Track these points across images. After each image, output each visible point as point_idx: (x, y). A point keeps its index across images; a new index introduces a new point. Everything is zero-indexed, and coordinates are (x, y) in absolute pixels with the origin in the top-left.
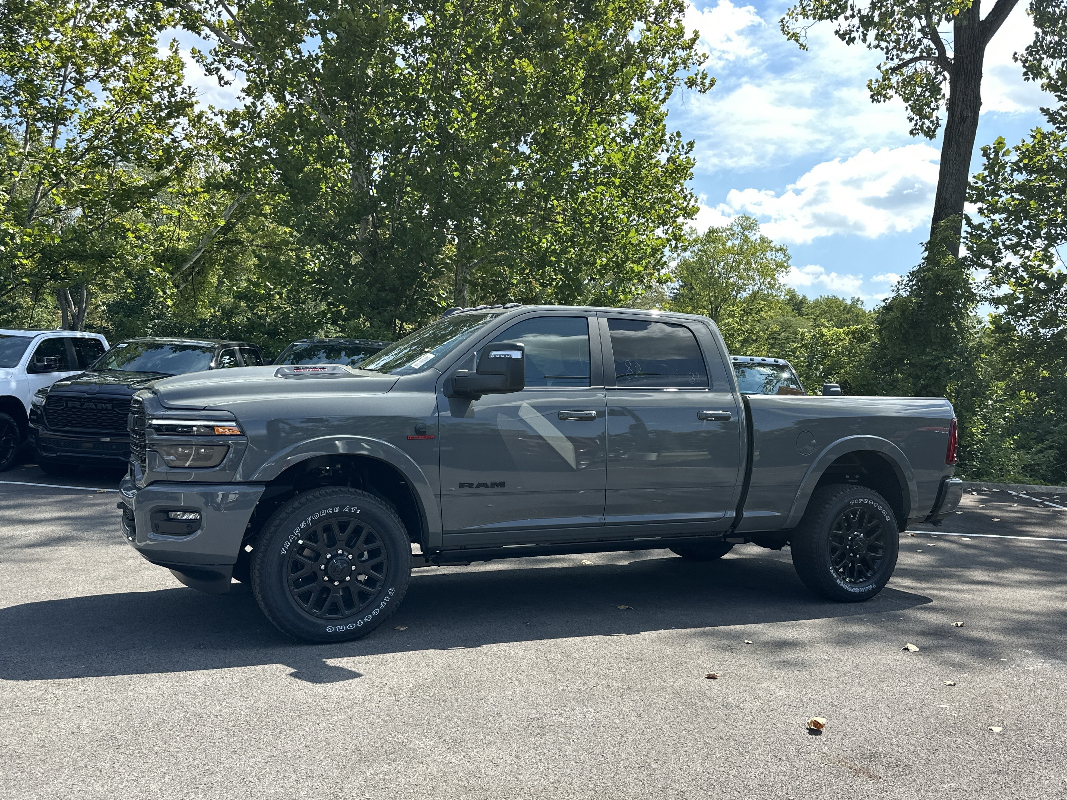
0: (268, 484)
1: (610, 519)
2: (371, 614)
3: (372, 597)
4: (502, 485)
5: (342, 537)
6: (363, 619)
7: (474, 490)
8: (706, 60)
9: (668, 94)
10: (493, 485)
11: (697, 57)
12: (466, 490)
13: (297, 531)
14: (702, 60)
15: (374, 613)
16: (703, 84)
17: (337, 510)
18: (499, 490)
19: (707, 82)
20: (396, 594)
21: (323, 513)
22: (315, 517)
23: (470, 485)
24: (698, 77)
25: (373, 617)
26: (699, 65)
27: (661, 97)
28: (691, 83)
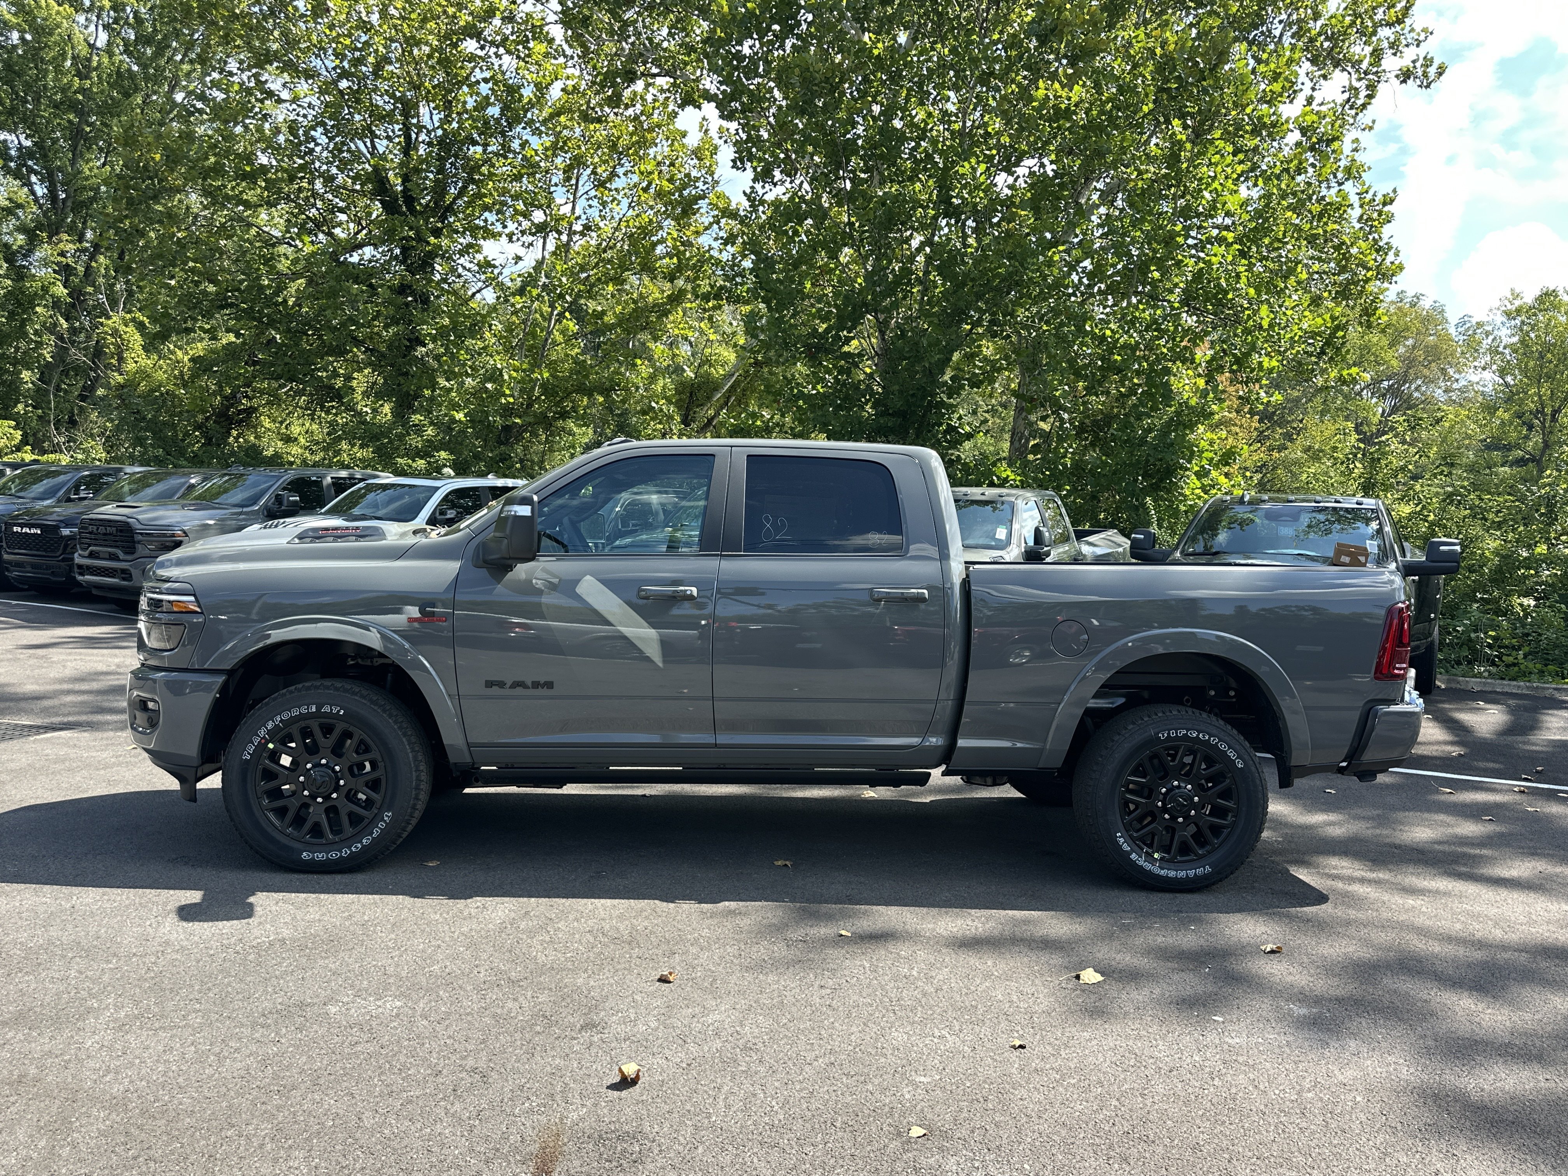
0: (230, 673)
1: (724, 739)
2: (361, 842)
3: (366, 821)
4: (549, 685)
5: (326, 743)
6: (350, 848)
7: (507, 692)
8: (1430, 37)
9: (1370, 97)
10: (536, 685)
11: (1413, 35)
12: (495, 690)
13: (262, 732)
14: (1422, 38)
15: (364, 841)
16: (1425, 75)
17: (314, 710)
18: (545, 692)
19: (1432, 71)
20: (392, 819)
21: (295, 712)
22: (286, 716)
23: (501, 684)
24: (1418, 65)
25: (363, 846)
26: (1418, 46)
27: (1359, 102)
28: (1405, 76)
